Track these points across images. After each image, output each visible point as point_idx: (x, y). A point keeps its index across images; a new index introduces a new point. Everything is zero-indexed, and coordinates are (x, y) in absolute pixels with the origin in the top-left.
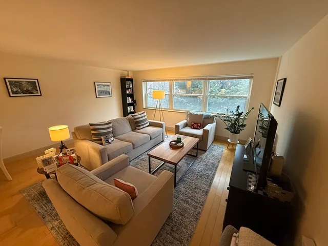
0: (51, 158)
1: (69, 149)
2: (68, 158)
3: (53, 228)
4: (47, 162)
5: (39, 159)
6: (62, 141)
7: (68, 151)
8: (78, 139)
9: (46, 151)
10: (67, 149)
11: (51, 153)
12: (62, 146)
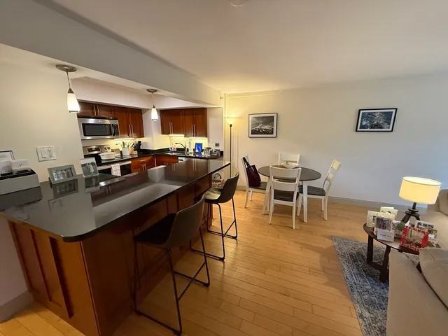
0: (389, 221)
1: (422, 222)
2: (422, 236)
3: (361, 316)
4: (382, 223)
5: (372, 213)
6: (415, 204)
7: (419, 224)
8: (439, 211)
9: (382, 208)
10: (418, 219)
11: (389, 213)
12: (413, 212)
